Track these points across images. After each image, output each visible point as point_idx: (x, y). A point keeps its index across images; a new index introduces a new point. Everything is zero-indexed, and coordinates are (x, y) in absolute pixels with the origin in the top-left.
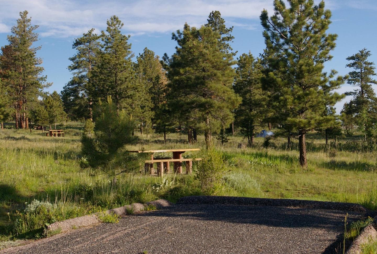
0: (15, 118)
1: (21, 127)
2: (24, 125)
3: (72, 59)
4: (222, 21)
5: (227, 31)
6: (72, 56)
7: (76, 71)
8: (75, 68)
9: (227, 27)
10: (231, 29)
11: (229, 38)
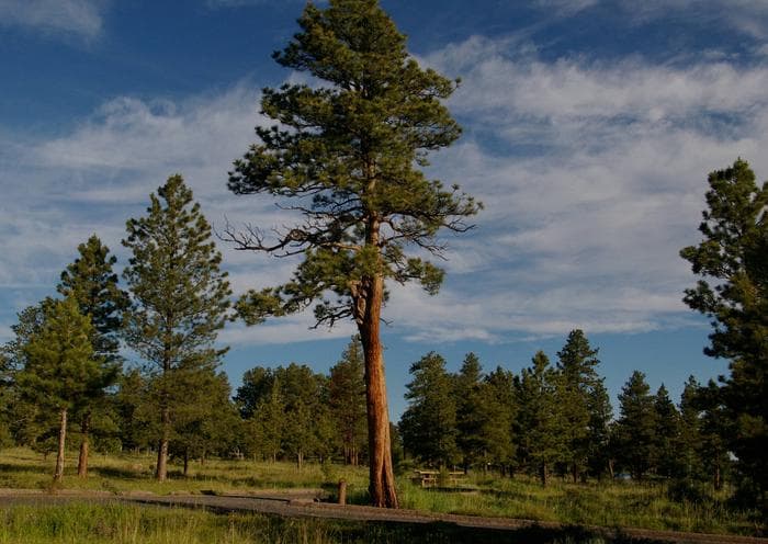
0: (343, 454)
1: (349, 462)
2: (353, 461)
3: (409, 386)
4: (585, 342)
5: (591, 353)
6: (409, 382)
7: (413, 400)
8: (411, 396)
9: (592, 349)
10: (596, 351)
11: (593, 362)
